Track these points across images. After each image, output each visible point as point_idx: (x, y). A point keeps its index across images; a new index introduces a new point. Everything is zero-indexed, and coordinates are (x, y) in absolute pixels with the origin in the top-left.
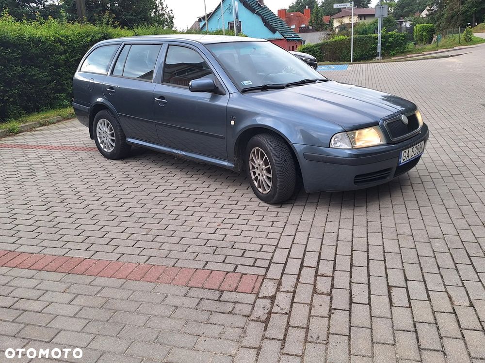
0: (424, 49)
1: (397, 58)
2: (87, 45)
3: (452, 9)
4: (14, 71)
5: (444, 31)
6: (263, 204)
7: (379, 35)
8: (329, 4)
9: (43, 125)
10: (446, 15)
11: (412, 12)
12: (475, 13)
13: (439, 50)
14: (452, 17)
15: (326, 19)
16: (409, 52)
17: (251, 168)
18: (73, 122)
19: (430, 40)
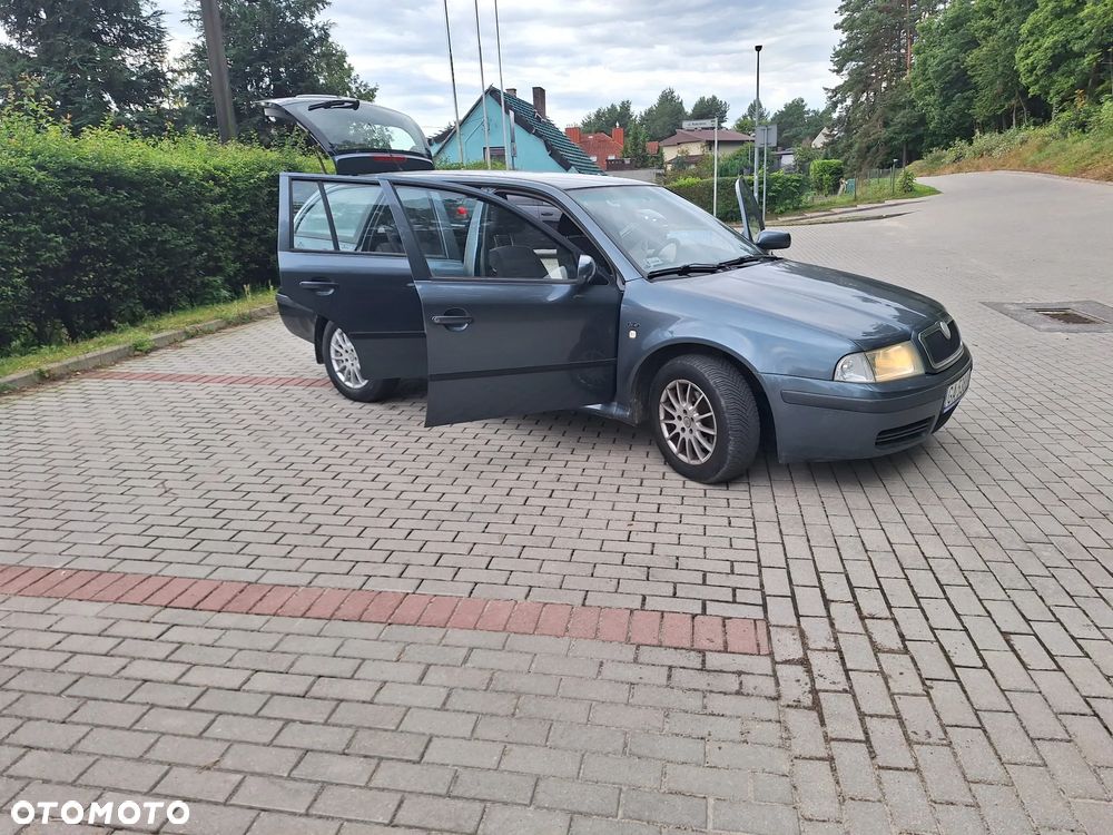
0: (832, 204)
1: (788, 218)
2: (259, 186)
3: (867, 134)
4: (132, 232)
5: (856, 171)
6: (690, 484)
7: (756, 177)
8: (653, 121)
9: (192, 337)
10: (857, 145)
11: (797, 139)
12: (907, 142)
13: (860, 207)
14: (869, 148)
15: (651, 147)
16: (808, 208)
17: (662, 417)
18: (247, 331)
19: (836, 187)
